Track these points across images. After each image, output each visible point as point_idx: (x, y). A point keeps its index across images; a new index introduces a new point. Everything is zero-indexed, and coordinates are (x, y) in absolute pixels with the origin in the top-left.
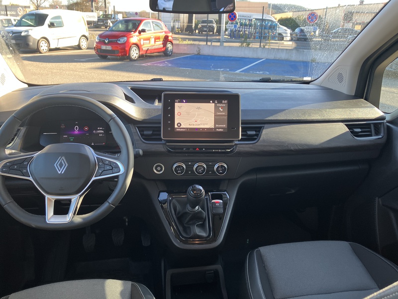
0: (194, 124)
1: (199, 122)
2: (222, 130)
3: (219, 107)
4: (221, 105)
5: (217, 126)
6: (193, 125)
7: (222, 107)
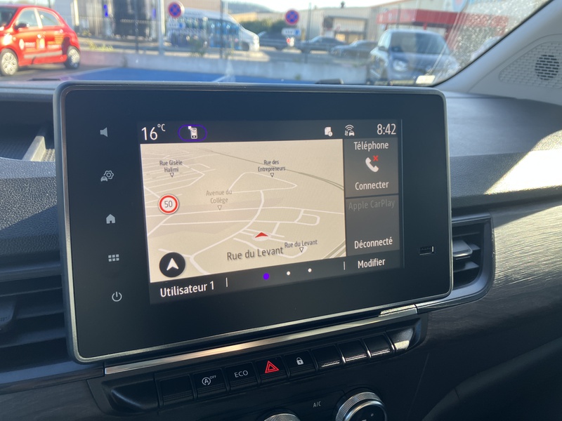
0: (254, 248)
1: (275, 238)
2: (381, 262)
3: (365, 154)
4: (373, 146)
5: (359, 245)
6: (249, 255)
7: (376, 156)
